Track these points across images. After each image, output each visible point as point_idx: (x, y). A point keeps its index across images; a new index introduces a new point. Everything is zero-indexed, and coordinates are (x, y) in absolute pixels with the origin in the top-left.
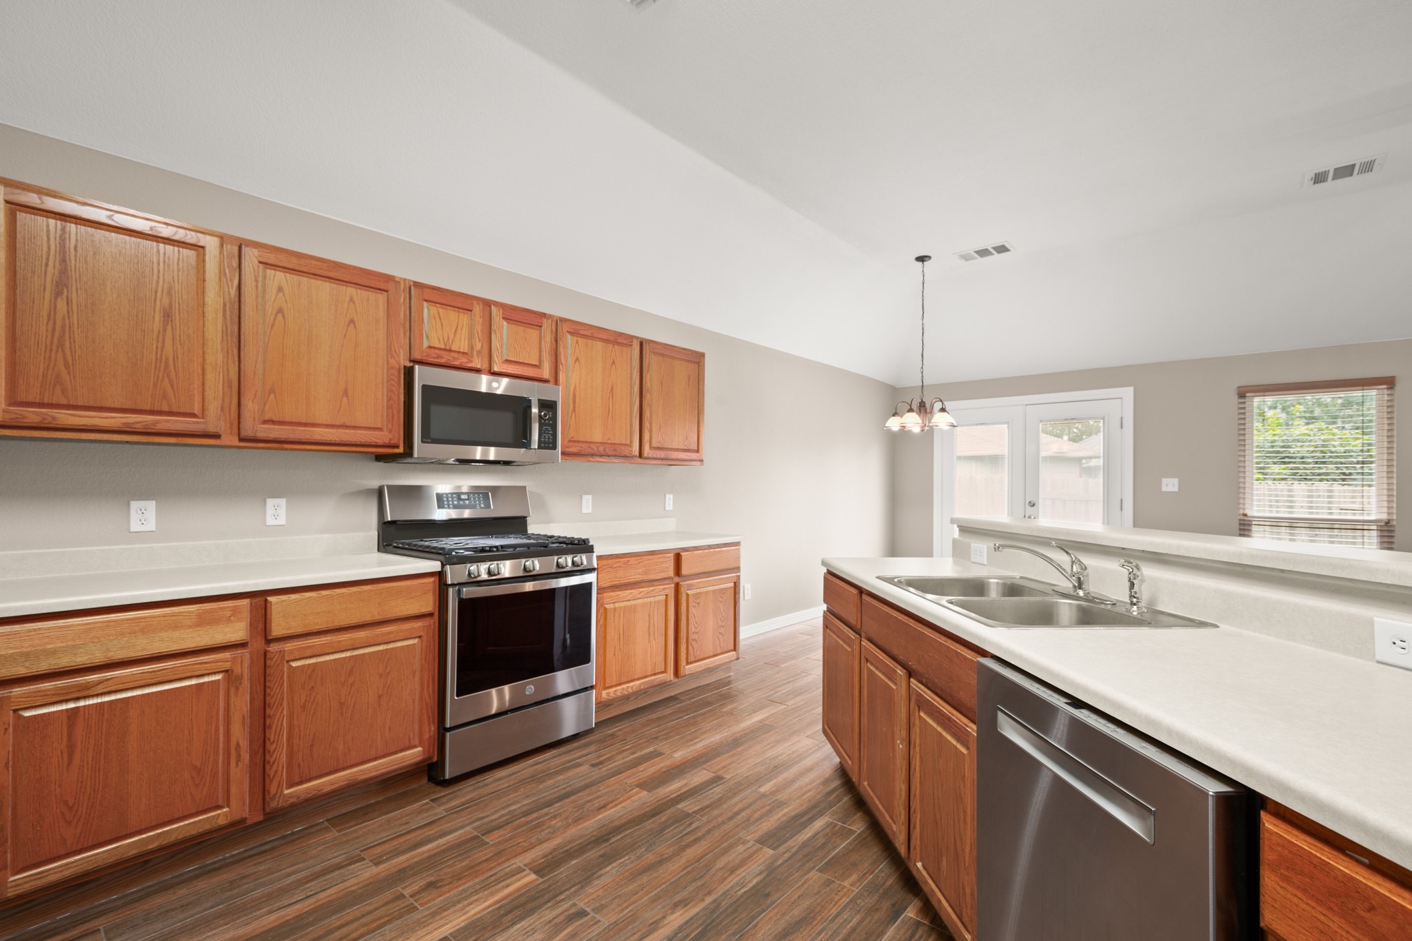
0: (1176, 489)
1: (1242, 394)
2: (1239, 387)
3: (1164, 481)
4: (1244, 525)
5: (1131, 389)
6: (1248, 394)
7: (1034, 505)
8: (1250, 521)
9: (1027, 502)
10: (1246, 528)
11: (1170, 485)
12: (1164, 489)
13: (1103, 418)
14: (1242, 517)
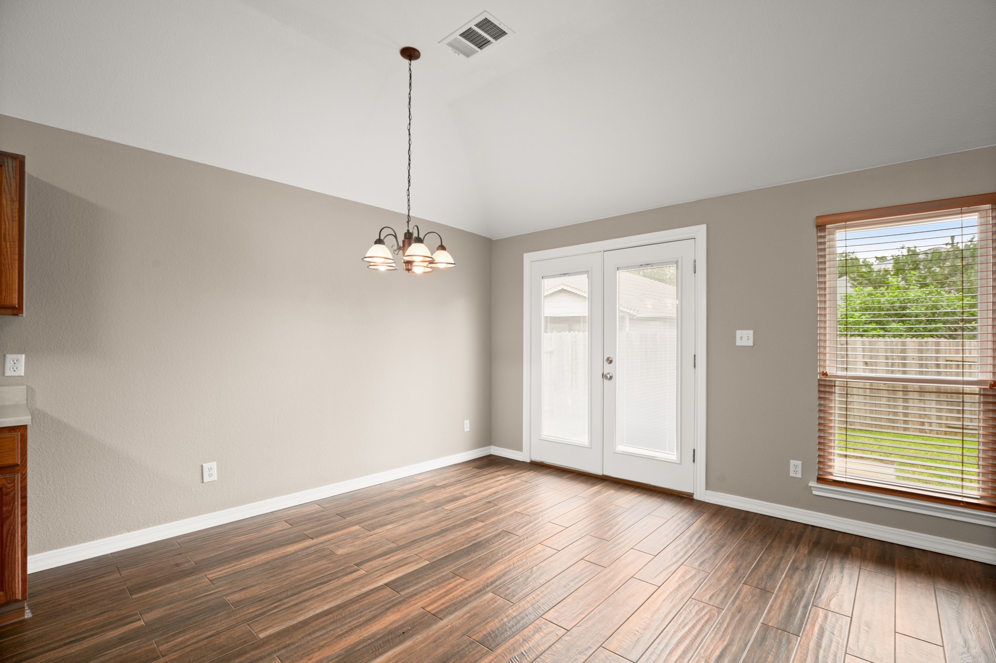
0: (750, 343)
1: (821, 227)
2: (818, 217)
3: (739, 333)
4: (825, 386)
5: (703, 227)
6: (828, 226)
7: (611, 362)
8: (831, 381)
9: (605, 359)
10: (827, 390)
11: (745, 338)
12: (739, 343)
13: (677, 262)
14: (823, 378)
